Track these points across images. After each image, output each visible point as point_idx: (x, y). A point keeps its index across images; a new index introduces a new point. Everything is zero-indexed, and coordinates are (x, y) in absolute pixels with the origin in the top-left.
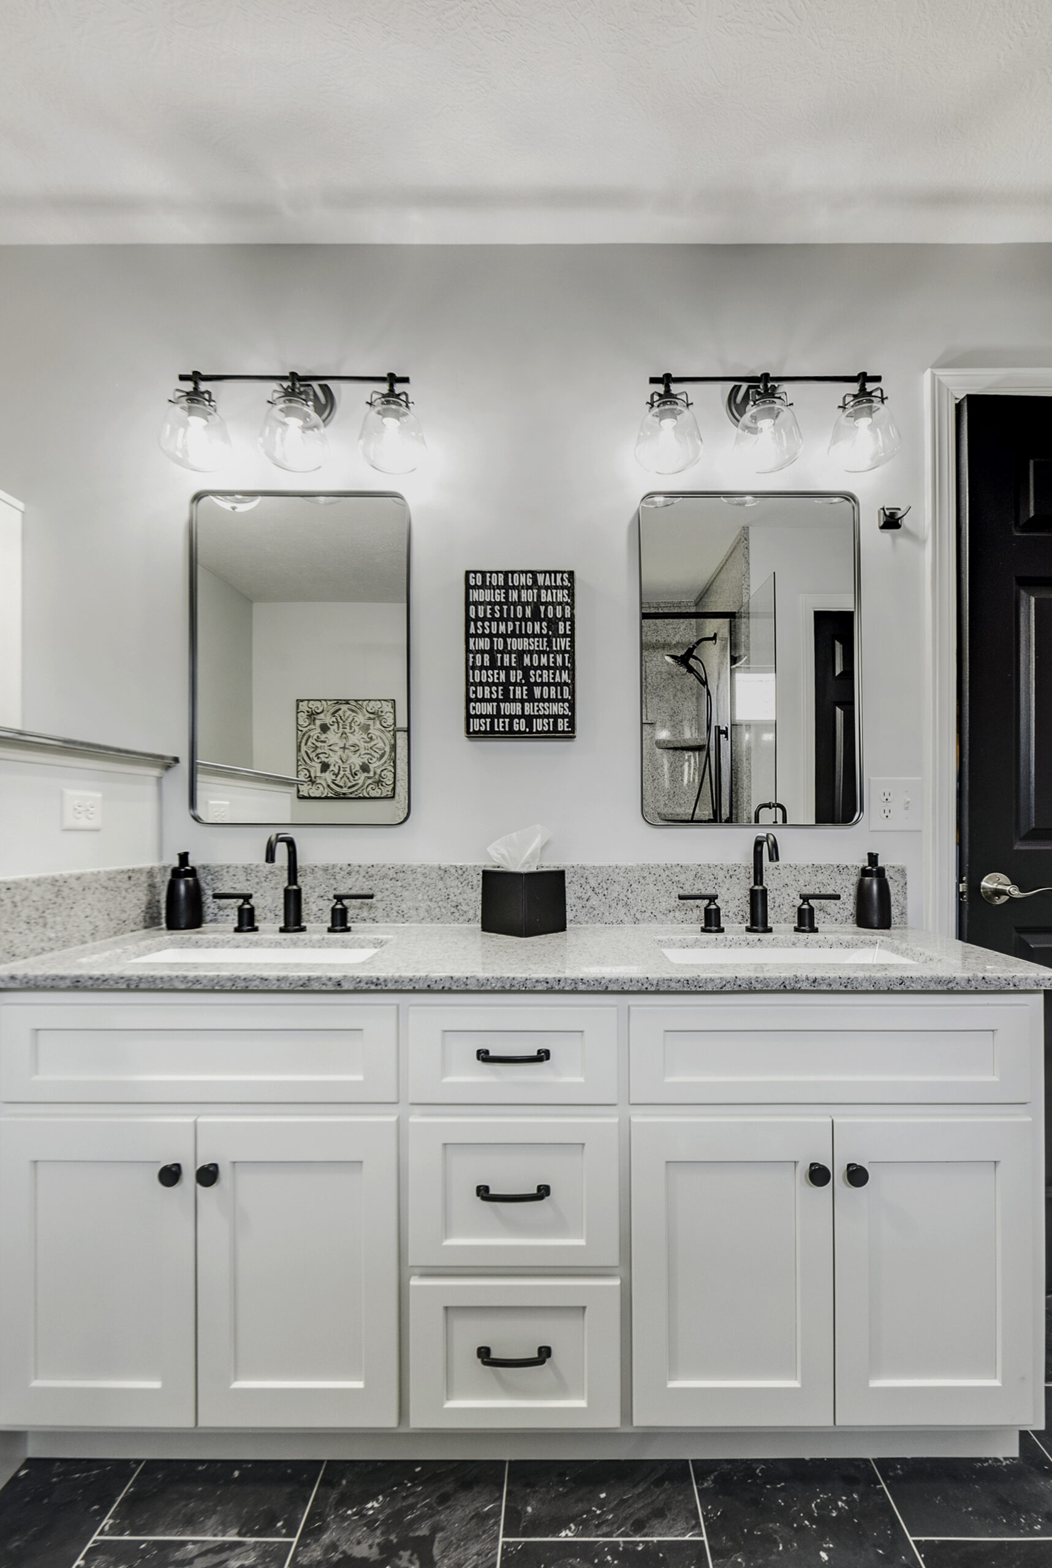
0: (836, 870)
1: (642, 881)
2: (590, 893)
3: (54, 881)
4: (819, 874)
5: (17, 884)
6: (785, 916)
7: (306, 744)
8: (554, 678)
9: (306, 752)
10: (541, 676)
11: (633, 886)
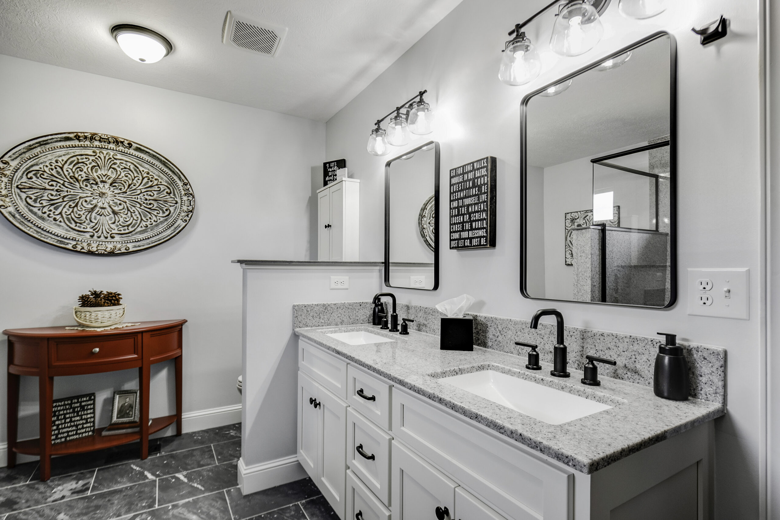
0: (650, 343)
1: (522, 331)
2: (498, 333)
3: (324, 305)
4: (635, 344)
5: (309, 305)
6: (608, 371)
7: (570, 237)
8: (480, 217)
9: (570, 241)
10: (475, 216)
11: (518, 333)
